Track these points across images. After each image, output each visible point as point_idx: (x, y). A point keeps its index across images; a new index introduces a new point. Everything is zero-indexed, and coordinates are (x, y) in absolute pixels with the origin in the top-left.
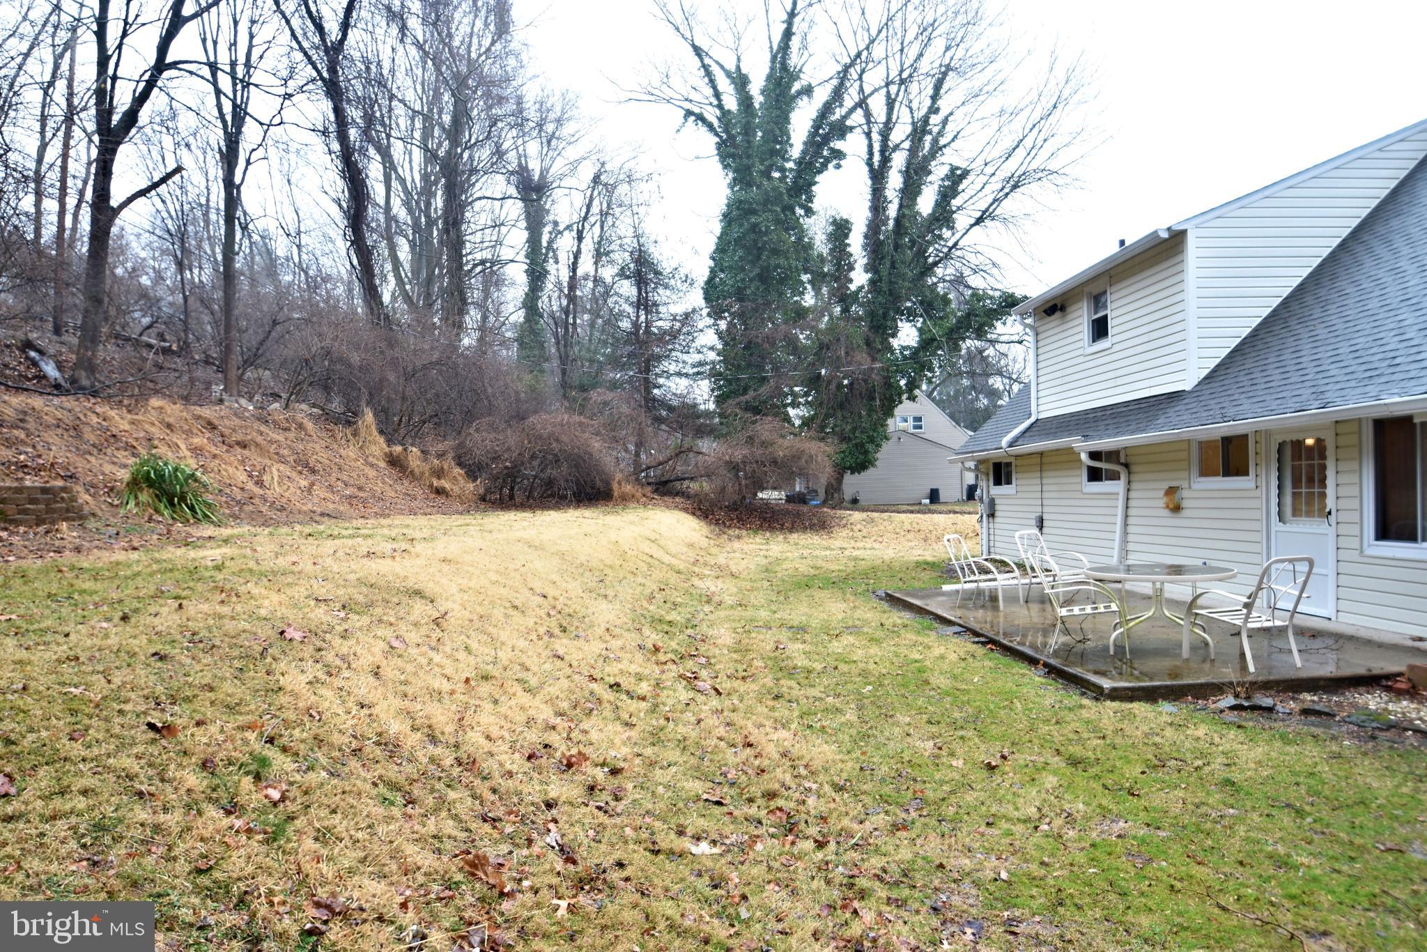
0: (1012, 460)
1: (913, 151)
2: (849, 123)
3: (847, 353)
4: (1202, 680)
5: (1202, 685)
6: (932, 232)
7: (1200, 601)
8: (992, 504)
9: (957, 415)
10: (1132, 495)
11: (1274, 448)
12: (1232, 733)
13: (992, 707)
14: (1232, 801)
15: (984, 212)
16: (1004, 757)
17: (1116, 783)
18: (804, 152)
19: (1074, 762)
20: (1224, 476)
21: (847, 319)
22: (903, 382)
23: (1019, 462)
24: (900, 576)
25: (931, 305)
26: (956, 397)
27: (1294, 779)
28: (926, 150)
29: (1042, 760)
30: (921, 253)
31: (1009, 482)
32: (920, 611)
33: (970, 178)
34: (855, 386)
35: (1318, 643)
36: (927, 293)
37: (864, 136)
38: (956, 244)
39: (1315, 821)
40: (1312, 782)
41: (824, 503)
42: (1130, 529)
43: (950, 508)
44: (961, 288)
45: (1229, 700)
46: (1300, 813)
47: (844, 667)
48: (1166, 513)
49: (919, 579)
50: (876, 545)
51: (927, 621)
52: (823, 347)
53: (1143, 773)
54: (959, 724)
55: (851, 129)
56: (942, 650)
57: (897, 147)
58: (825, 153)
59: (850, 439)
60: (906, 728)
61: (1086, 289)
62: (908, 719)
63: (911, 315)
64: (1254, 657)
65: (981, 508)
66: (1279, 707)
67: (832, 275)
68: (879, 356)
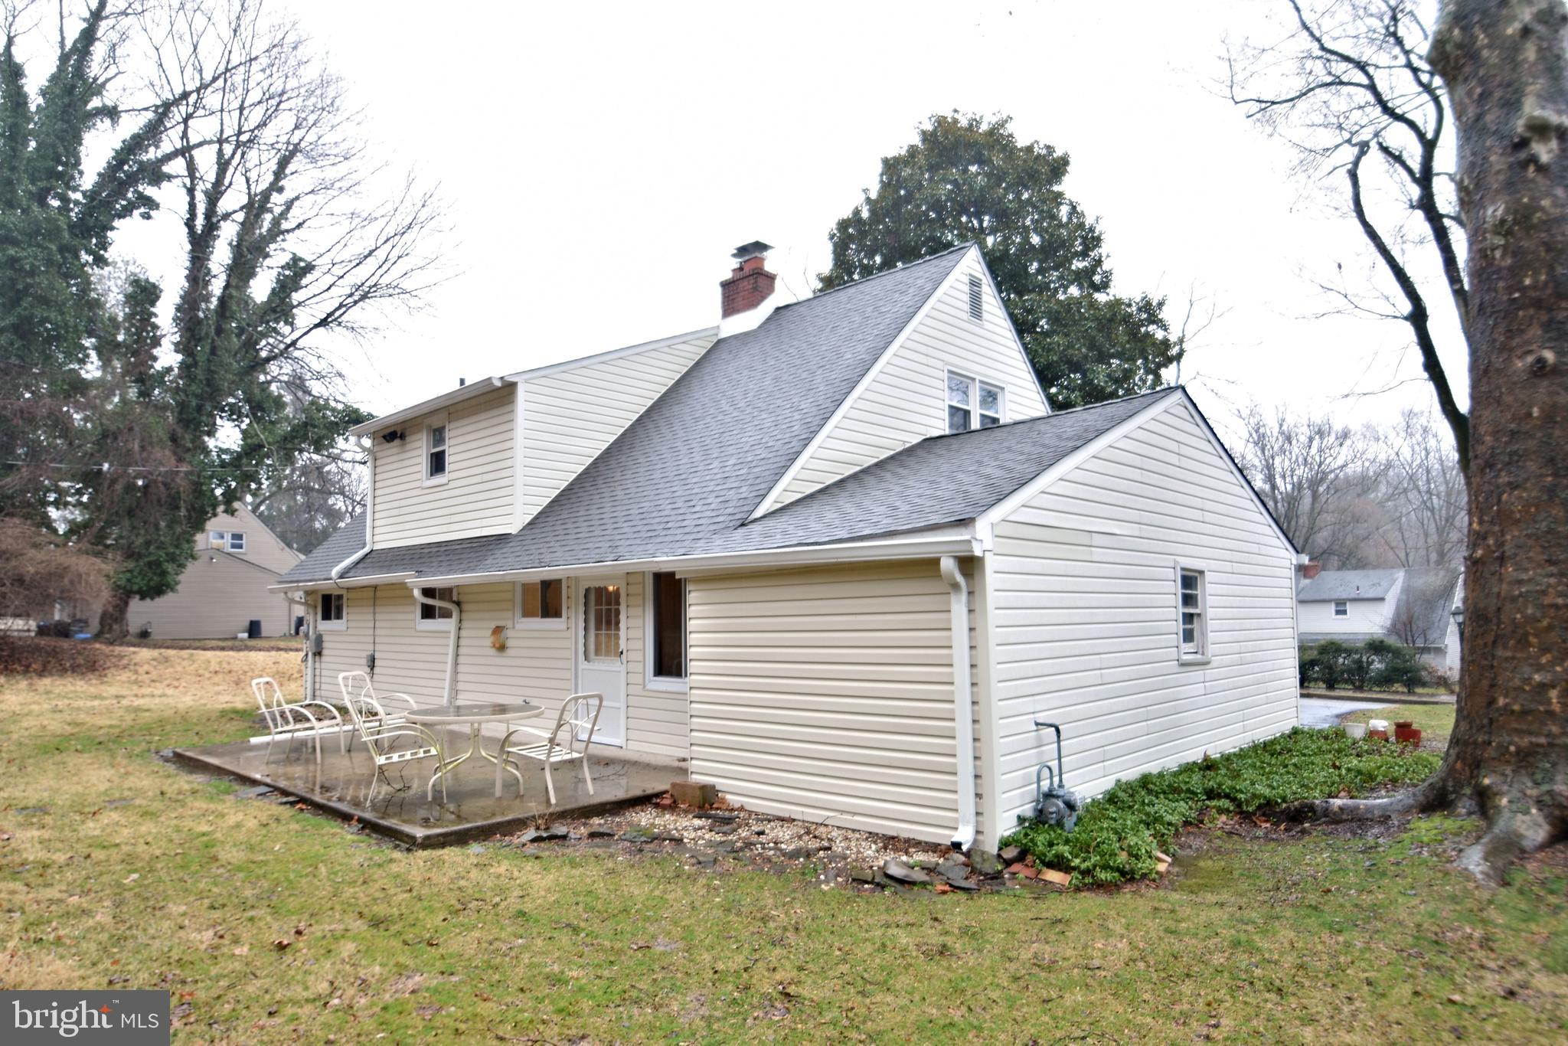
0: (343, 592)
1: (247, 227)
2: (166, 169)
3: (143, 448)
4: (509, 817)
5: (509, 822)
6: (267, 323)
7: (513, 738)
8: (319, 641)
9: (289, 535)
10: (463, 633)
11: (582, 593)
12: (529, 866)
13: (292, 876)
14: (521, 931)
15: (329, 315)
16: (299, 933)
17: (417, 937)
18: (99, 186)
19: (376, 923)
20: (542, 617)
21: (147, 405)
22: (219, 492)
23: (352, 595)
24: (197, 729)
25: (261, 405)
26: (288, 514)
27: (575, 899)
28: (264, 230)
29: (342, 927)
30: (251, 344)
31: (339, 616)
32: (219, 771)
33: (316, 274)
34: (152, 490)
35: (610, 770)
36: (257, 391)
37: (185, 191)
38: (294, 343)
39: (587, 935)
40: (589, 899)
41: (97, 637)
42: (461, 668)
43: (273, 643)
44: (300, 394)
45: (531, 833)
46: (576, 930)
47: (99, 855)
48: (493, 652)
49: (222, 732)
50: (170, 691)
51: (225, 783)
52: (107, 438)
53: (444, 920)
54: (249, 903)
55: (169, 177)
56: (240, 816)
57: (226, 216)
58: (130, 195)
59: (140, 556)
60: (180, 920)
61: (427, 421)
62: (183, 908)
63: (235, 413)
64: (556, 789)
65: (307, 646)
66: (572, 835)
67: (128, 347)
68: (188, 456)
